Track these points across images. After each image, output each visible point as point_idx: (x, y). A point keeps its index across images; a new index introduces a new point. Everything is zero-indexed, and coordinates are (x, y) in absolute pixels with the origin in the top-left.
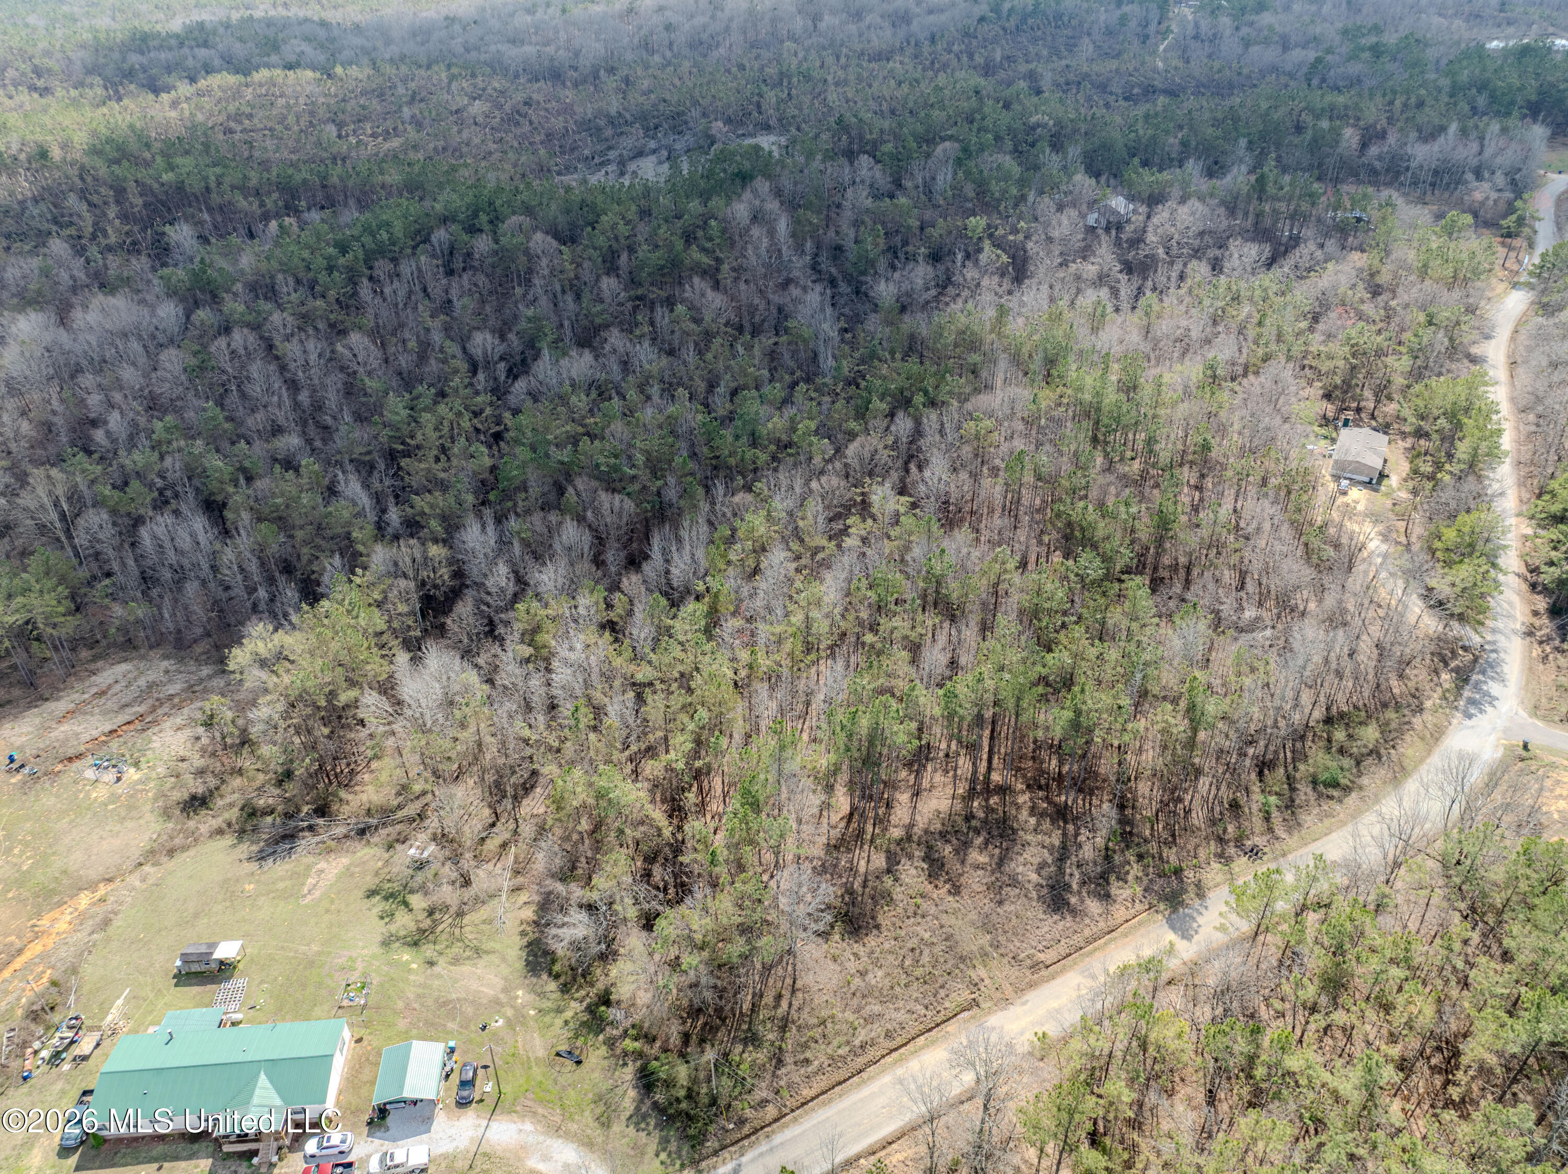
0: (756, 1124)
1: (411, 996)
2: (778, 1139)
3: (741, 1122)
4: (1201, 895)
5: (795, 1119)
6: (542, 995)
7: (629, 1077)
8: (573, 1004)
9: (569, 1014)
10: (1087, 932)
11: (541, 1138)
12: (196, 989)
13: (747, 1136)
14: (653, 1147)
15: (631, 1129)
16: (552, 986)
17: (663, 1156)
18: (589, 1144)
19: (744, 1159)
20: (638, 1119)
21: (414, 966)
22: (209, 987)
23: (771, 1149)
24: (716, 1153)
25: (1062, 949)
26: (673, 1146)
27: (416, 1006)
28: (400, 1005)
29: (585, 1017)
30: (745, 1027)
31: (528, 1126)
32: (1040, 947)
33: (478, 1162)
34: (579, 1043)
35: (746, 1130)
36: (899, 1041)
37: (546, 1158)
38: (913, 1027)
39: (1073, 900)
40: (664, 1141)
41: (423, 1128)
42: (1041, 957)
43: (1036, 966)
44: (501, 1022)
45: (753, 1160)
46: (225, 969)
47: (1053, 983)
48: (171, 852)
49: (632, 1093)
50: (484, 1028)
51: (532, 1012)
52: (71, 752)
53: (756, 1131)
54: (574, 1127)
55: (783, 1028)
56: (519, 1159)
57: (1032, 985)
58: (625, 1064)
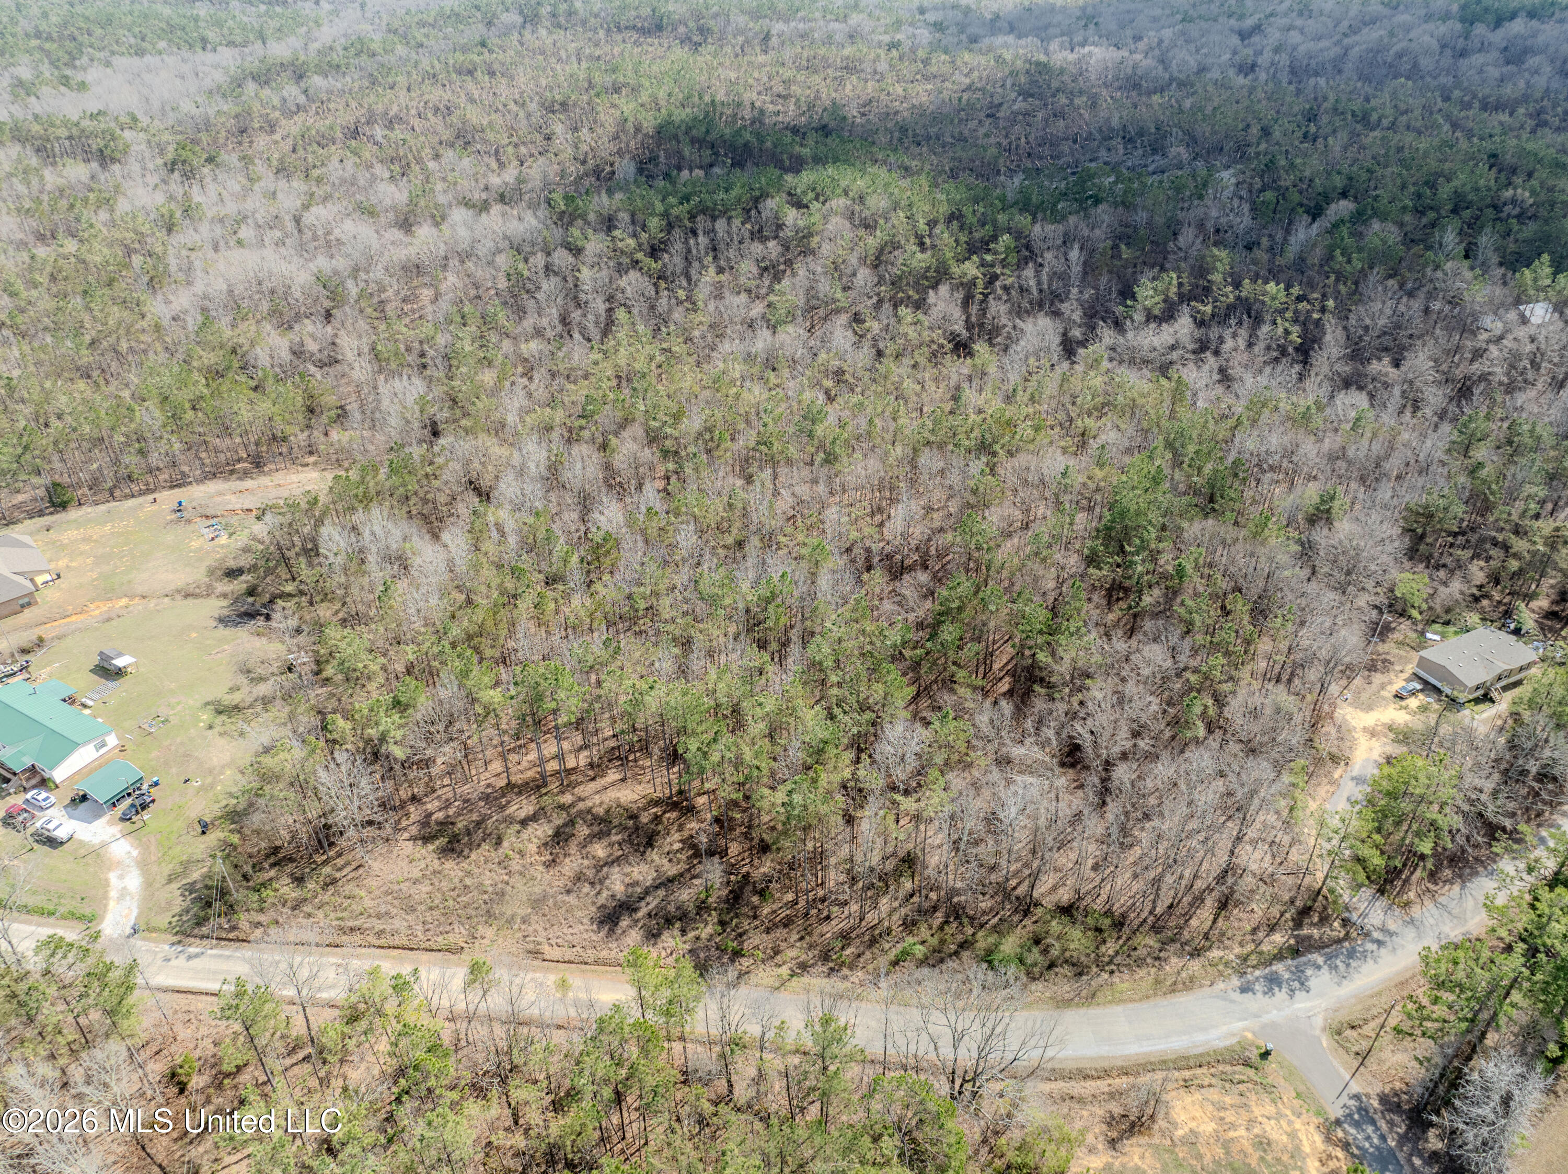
0: (242, 936)
3: (234, 928)
9: (235, 802)
10: (604, 954)
11: (133, 865)
13: (230, 940)
14: (177, 910)
15: (179, 892)
17: (176, 919)
18: (149, 885)
19: (208, 952)
20: (189, 887)
21: (202, 724)
22: (98, 679)
23: (229, 957)
24: (202, 937)
25: (569, 954)
26: (187, 918)
31: (136, 854)
32: (553, 942)
33: (91, 857)
35: (231, 936)
37: (121, 878)
38: (401, 940)
39: (625, 923)
40: (186, 911)
41: (88, 820)
42: (546, 948)
43: (535, 953)
44: (198, 783)
46: (119, 673)
48: (187, 596)
50: (186, 782)
52: (210, 512)
53: (238, 940)
54: (155, 869)
55: (326, 887)
56: (109, 869)
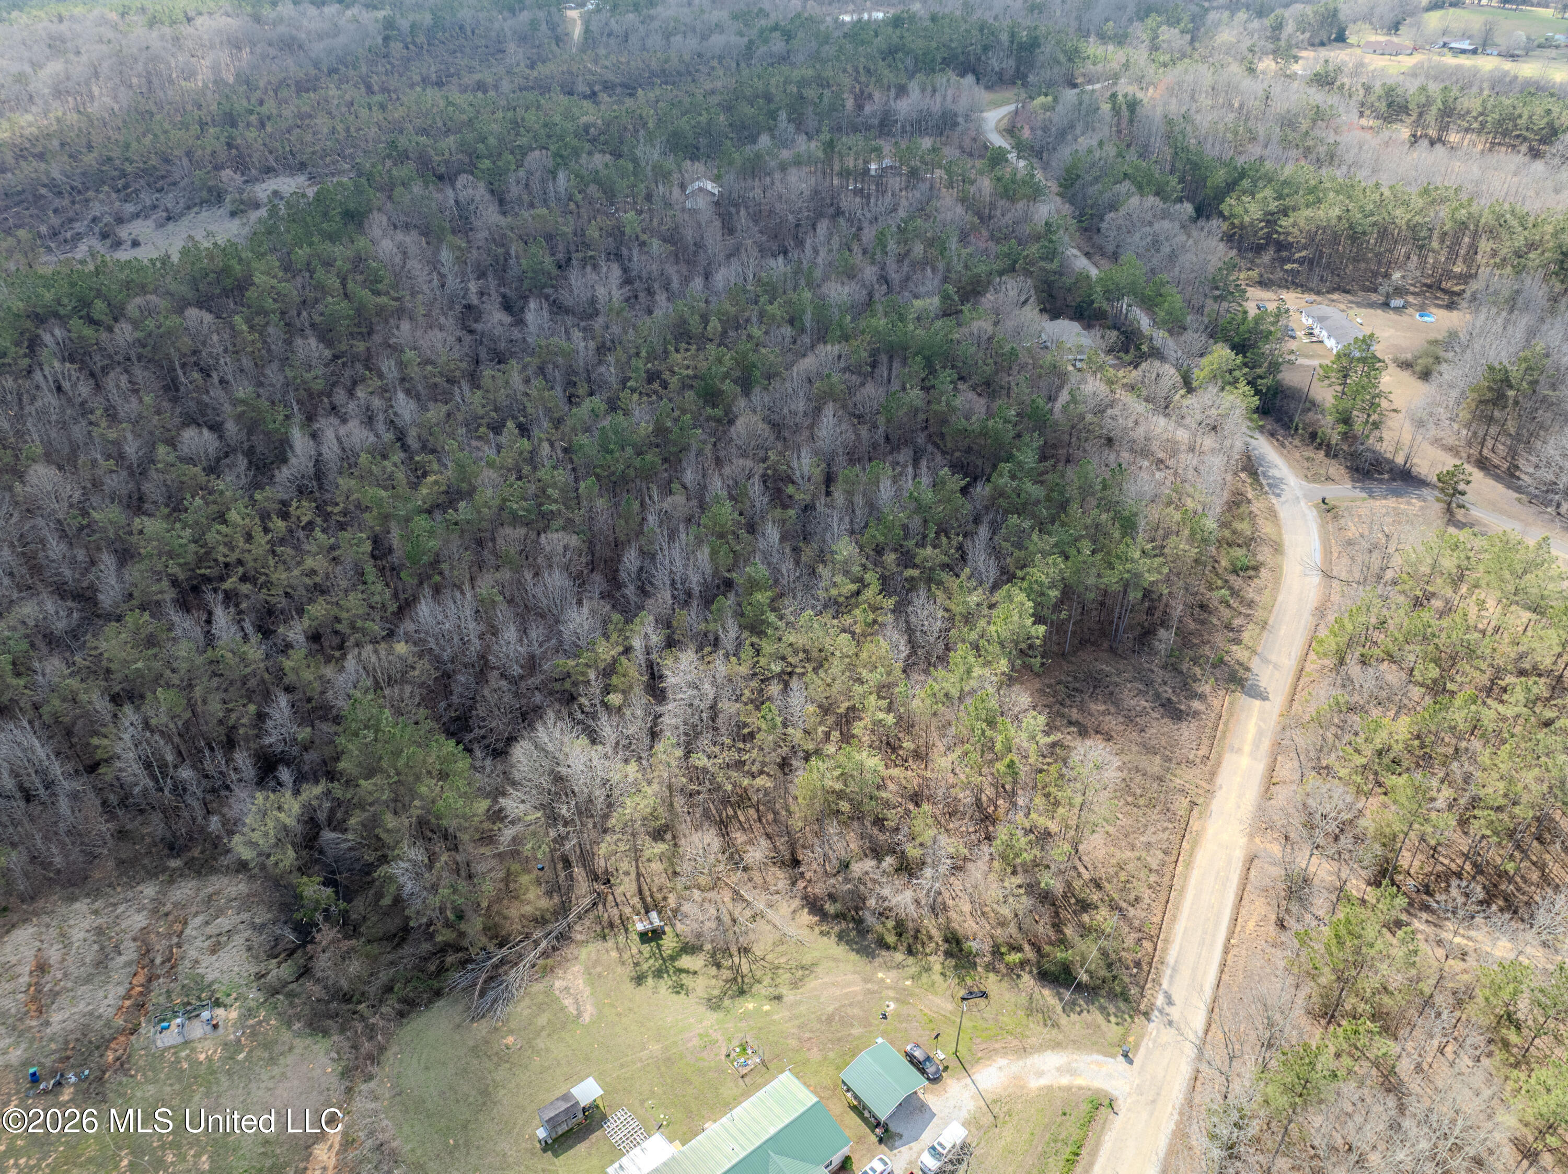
0: (1146, 959)
1: (795, 1031)
2: (1171, 959)
3: (1136, 964)
4: (1248, 669)
5: (1166, 941)
6: (899, 966)
7: (1032, 982)
8: (932, 959)
9: (937, 968)
10: (1208, 723)
11: (1021, 1063)
12: (581, 1148)
13: (1149, 971)
14: (1099, 1018)
15: (1074, 1017)
16: (899, 956)
17: (1113, 1019)
18: (1056, 1045)
19: (1165, 986)
20: (1070, 1007)
21: (767, 1008)
22: (593, 1137)
24: (1142, 995)
25: (1205, 741)
26: (1112, 1009)
27: (807, 1035)
28: (793, 1043)
29: (951, 962)
30: (1073, 901)
31: (1002, 1062)
32: (1195, 747)
33: (996, 1111)
34: (969, 982)
35: (1144, 967)
36: (1175, 852)
37: (1040, 1074)
38: (1175, 838)
39: (1183, 707)
40: (1103, 1009)
41: (927, 1116)
42: (1200, 753)
43: (1203, 761)
44: (892, 1006)
45: (1171, 983)
46: (590, 1114)
47: (1224, 764)
49: (1046, 992)
50: (885, 1017)
51: (908, 983)
53: (1150, 964)
54: (1033, 1040)
55: (1099, 886)
56: (1023, 1087)
57: (1213, 774)
58: (1019, 976)
